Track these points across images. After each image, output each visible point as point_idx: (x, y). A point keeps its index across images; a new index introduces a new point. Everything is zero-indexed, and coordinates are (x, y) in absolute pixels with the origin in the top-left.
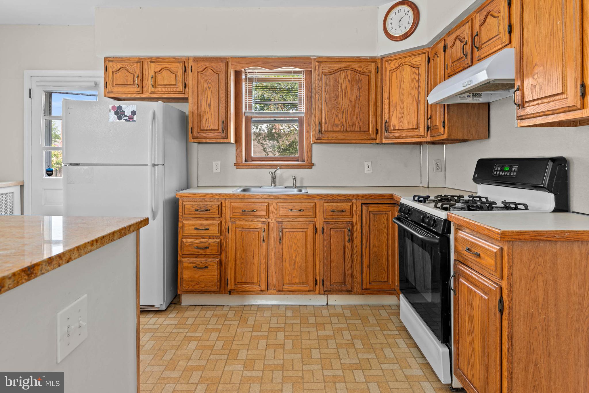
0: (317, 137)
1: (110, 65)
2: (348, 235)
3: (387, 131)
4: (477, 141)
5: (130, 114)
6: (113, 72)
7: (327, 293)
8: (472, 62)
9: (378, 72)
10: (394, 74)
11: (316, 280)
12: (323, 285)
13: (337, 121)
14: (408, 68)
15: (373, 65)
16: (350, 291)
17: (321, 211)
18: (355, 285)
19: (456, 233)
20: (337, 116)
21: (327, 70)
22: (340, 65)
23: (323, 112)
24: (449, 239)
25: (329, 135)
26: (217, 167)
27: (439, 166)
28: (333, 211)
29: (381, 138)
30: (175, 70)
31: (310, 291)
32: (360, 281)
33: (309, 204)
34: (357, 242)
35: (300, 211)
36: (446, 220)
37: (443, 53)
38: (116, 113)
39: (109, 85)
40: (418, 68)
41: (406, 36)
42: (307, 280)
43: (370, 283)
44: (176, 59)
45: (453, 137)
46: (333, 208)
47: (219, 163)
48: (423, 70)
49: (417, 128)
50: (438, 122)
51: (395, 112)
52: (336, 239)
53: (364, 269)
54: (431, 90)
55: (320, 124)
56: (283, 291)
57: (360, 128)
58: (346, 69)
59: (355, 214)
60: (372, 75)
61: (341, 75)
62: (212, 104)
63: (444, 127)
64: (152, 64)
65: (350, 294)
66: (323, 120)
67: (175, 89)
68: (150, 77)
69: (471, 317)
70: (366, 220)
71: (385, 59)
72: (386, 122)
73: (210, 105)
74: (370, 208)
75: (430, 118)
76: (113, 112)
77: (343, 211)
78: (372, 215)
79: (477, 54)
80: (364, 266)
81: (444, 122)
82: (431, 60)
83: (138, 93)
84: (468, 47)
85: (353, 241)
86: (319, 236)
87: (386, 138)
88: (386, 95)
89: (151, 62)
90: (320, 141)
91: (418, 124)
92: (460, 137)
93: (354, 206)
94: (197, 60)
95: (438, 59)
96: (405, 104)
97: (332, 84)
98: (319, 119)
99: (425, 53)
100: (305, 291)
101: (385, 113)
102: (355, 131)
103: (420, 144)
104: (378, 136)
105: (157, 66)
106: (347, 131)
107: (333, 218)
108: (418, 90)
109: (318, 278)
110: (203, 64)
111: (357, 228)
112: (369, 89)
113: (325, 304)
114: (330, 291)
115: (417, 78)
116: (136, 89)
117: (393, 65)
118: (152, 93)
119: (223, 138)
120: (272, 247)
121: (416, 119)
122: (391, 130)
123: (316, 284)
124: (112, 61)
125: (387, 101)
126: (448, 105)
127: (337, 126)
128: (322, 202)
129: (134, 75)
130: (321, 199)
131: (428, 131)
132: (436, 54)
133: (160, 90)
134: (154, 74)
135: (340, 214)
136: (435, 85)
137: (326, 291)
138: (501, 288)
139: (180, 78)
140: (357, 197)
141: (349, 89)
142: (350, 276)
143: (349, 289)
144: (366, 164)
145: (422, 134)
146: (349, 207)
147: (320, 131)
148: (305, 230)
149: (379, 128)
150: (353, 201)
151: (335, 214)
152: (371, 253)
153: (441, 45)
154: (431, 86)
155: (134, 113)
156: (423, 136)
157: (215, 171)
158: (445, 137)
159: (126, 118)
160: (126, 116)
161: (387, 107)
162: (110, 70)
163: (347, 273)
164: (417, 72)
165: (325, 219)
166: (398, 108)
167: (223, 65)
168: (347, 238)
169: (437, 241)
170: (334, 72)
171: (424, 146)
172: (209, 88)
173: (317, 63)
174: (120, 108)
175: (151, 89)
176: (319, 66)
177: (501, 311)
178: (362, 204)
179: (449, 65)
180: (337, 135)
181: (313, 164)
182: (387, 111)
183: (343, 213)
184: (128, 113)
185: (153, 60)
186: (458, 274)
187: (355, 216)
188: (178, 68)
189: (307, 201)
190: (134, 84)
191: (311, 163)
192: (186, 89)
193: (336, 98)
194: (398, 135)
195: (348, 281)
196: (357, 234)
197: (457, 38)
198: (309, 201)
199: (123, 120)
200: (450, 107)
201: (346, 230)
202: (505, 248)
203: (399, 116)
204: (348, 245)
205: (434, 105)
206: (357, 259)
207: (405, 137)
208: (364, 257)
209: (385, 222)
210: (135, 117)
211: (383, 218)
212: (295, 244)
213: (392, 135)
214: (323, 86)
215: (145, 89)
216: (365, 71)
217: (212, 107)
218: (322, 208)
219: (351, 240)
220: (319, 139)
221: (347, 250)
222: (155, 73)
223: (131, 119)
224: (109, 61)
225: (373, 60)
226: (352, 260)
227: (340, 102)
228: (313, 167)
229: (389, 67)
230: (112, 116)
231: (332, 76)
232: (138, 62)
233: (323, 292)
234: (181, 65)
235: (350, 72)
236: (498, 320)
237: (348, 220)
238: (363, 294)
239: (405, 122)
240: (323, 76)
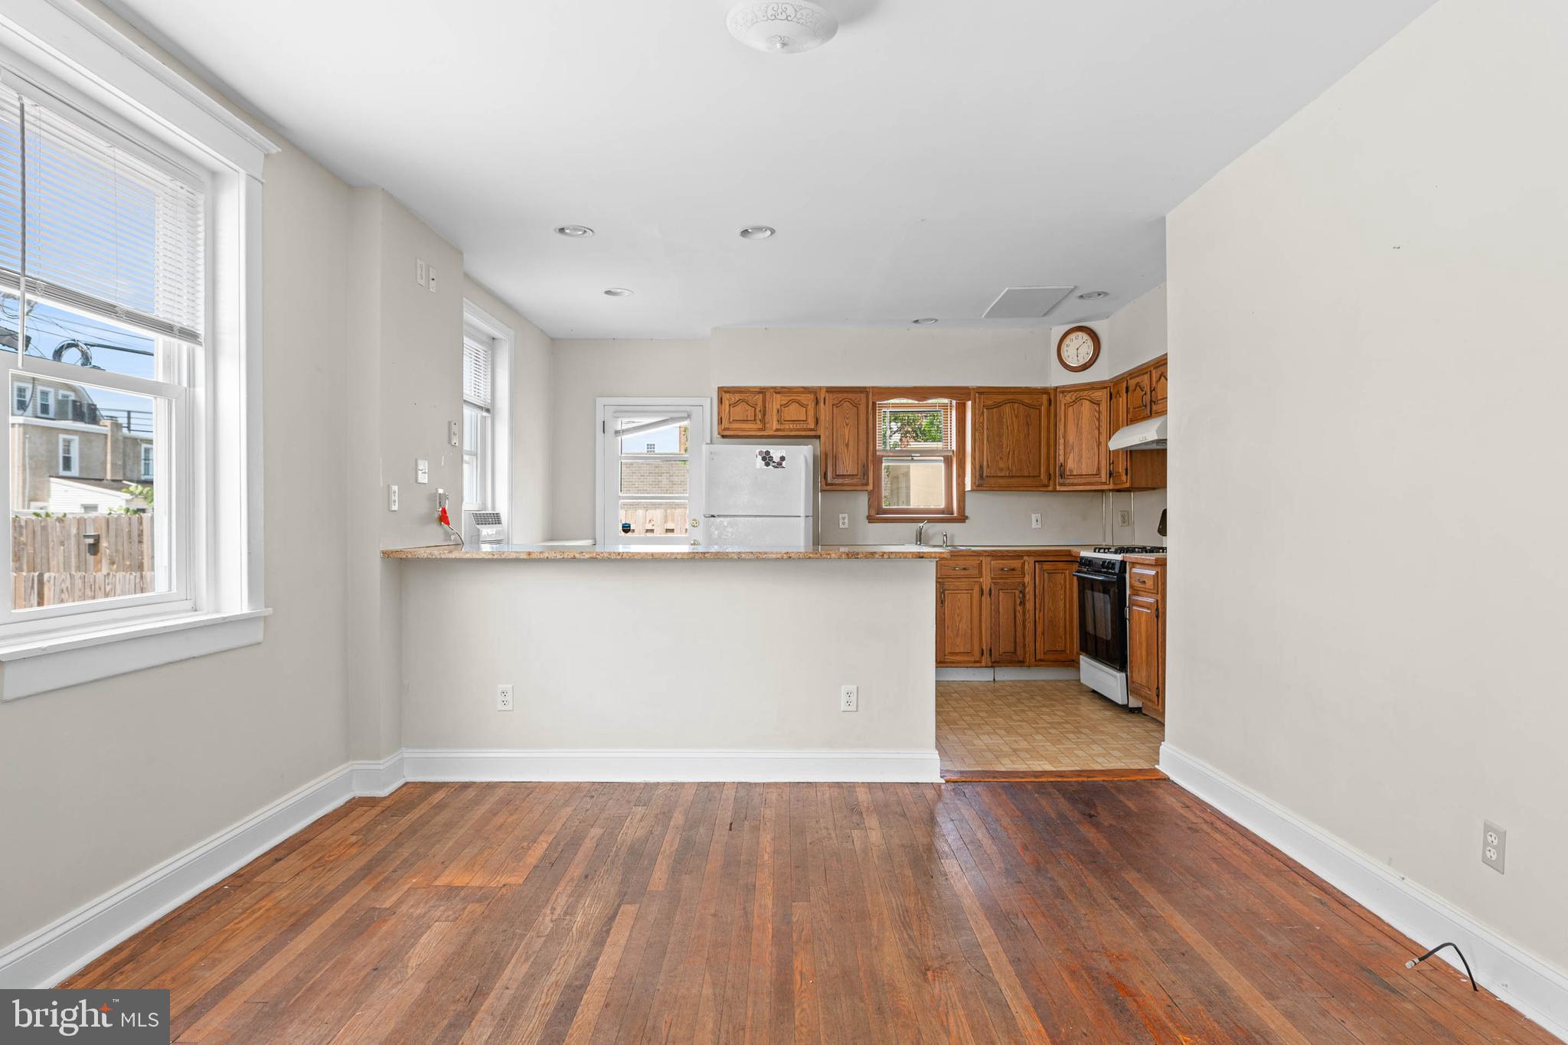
0: (977, 483)
1: (726, 396)
2: (1020, 598)
3: (1062, 476)
4: (1157, 491)
5: (779, 460)
6: (730, 405)
7: (995, 664)
8: (1151, 414)
9: (1050, 405)
10: (1071, 409)
11: (982, 651)
12: (991, 655)
13: (1001, 465)
14: (1086, 404)
15: (1045, 397)
16: (1021, 663)
17: (988, 570)
18: (1027, 655)
19: (1131, 569)
20: (1001, 458)
21: (990, 402)
22: (1005, 397)
23: (985, 453)
24: (1125, 578)
25: (992, 481)
26: (844, 521)
27: (1126, 519)
28: (1002, 569)
29: (1055, 485)
30: (805, 402)
31: (975, 662)
32: (1033, 651)
33: (975, 562)
34: (1029, 605)
35: (965, 569)
36: (1122, 561)
37: (1125, 395)
38: (764, 459)
39: (725, 422)
40: (1099, 404)
41: (1084, 367)
42: (972, 650)
43: (1044, 653)
44: (806, 390)
45: (1136, 485)
46: (1002, 566)
47: (846, 515)
48: (1104, 407)
49: (1098, 474)
50: (1121, 469)
51: (1072, 455)
52: (1005, 601)
53: (1037, 637)
54: (1114, 434)
55: (981, 467)
56: (945, 662)
57: (1029, 473)
58: (1012, 402)
59: (1026, 573)
60: (1043, 409)
61: (1007, 409)
62: (851, 444)
63: (1127, 474)
64: (778, 395)
65: (1021, 666)
66: (985, 463)
67: (805, 426)
68: (775, 411)
69: (1140, 633)
70: (1040, 581)
71: (1059, 390)
72: (1061, 465)
73: (847, 445)
74: (1044, 566)
75: (1113, 463)
76: (760, 458)
77: (1013, 570)
78: (1046, 574)
79: (1154, 407)
80: (1038, 634)
81: (1127, 469)
82: (1113, 397)
83: (760, 430)
84: (1147, 398)
85: (1025, 604)
86: (986, 599)
87: (1061, 485)
88: (1060, 433)
89: (776, 393)
90: (980, 488)
91: (1099, 469)
92: (1143, 485)
93: (1026, 564)
94: (831, 390)
95: (1121, 399)
96: (1084, 445)
97: (995, 419)
98: (979, 461)
99: (1106, 388)
100: (969, 662)
101: (1059, 455)
102: (1023, 476)
103: (1103, 491)
104: (1051, 483)
105: (783, 398)
106: (1012, 477)
107: (1002, 578)
108: (1099, 429)
109: (984, 648)
110: (839, 395)
111: (1029, 589)
112: (1040, 425)
113: (992, 679)
114: (998, 662)
115: (1097, 416)
116: (759, 425)
117: (1069, 398)
118: (777, 430)
119: (863, 481)
121: (1096, 462)
122: (1068, 476)
123: (982, 654)
124: (729, 392)
125: (1062, 441)
126: (1131, 451)
127: (1001, 470)
128: (989, 558)
129: (755, 409)
130: (988, 556)
131: (1110, 477)
132: (1118, 392)
133: (787, 427)
134: (779, 407)
135: (1010, 573)
136: (1117, 429)
137: (995, 662)
138: (1157, 601)
139: (811, 413)
140: (1029, 553)
141: (1016, 426)
142: (1022, 645)
143: (1021, 659)
144: (1034, 517)
145: (1104, 480)
146: (1020, 565)
147: (981, 476)
148: (970, 591)
149: (1052, 472)
150: (1025, 558)
151: (1004, 572)
152: (1046, 618)
153: (1124, 385)
154: (1113, 429)
155: (783, 459)
156: (1105, 483)
157: (841, 526)
158: (1128, 485)
159: (773, 464)
160: (774, 462)
161: (1061, 447)
162: (726, 403)
163: (1018, 640)
164: (1097, 408)
165: (992, 578)
166: (1076, 449)
167: (863, 396)
168: (1018, 601)
169: (1114, 580)
170: (998, 405)
171: (1107, 494)
172: (847, 425)
173: (977, 395)
174: (768, 453)
175: (775, 425)
176: (979, 397)
177: (1157, 617)
178: (1035, 562)
179: (1131, 410)
180: (1001, 481)
181: (967, 517)
182: (1062, 452)
183: (1014, 572)
184: (776, 459)
185: (778, 391)
186: (1134, 603)
187: (1027, 576)
188: (807, 400)
189: (972, 558)
190: (755, 420)
191: (964, 516)
192: (819, 424)
193: (1000, 436)
194: (1076, 481)
195: (1020, 651)
196: (1029, 596)
197: (1138, 384)
198: (975, 558)
199: (770, 467)
200: (1134, 454)
201: (1017, 592)
202: (1159, 570)
203: (1077, 459)
204: (1019, 608)
205: (1117, 452)
206: (1030, 625)
207: (1084, 484)
208: (1037, 624)
209: (1062, 582)
210: (784, 463)
211: (1059, 578)
212: (959, 608)
213: (1068, 481)
214: (985, 423)
215: (767, 425)
216: (1035, 403)
217: (851, 448)
218: (989, 566)
219: (1023, 603)
220: (979, 485)
221: (1018, 614)
222: (781, 405)
223: (779, 465)
224: (725, 392)
225: (1045, 391)
226: (1024, 627)
227: (1005, 441)
228: (967, 521)
229: (1064, 400)
230: (760, 463)
231: (995, 410)
232: (759, 393)
233: (990, 665)
234: (812, 396)
235: (1016, 405)
236: (1156, 624)
237: (1019, 580)
238: (1036, 666)
239: (1084, 466)
240: (985, 410)
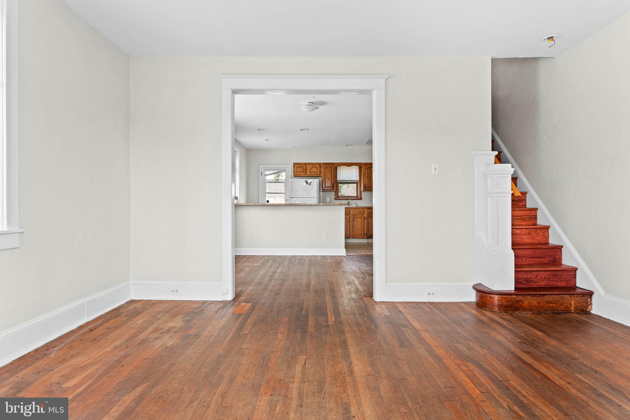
1: (296, 165)
6: (297, 168)
11: (365, 234)
12: (367, 235)
13: (370, 184)
17: (366, 212)
21: (367, 167)
23: (366, 181)
25: (368, 188)
30: (317, 167)
31: (363, 237)
33: (362, 210)
35: (360, 212)
38: (306, 182)
39: (295, 172)
42: (362, 234)
44: (318, 164)
46: (370, 212)
47: (328, 198)
55: (365, 185)
64: (310, 165)
66: (366, 184)
68: (309, 169)
73: (329, 179)
76: (305, 182)
86: (366, 220)
89: (309, 164)
94: (324, 164)
97: (369, 171)
100: (361, 237)
107: (370, 214)
110: (326, 165)
113: (367, 242)
116: (305, 173)
118: (309, 175)
119: (333, 189)
120: (351, 224)
128: (367, 209)
129: (303, 169)
133: (312, 174)
137: (368, 237)
139: (319, 170)
147: (365, 187)
148: (361, 218)
155: (311, 182)
157: (327, 201)
165: (367, 215)
167: (333, 165)
172: (328, 173)
173: (364, 165)
174: (307, 181)
175: (309, 173)
184: (309, 183)
185: (310, 164)
188: (318, 166)
190: (303, 172)
191: (361, 198)
192: (321, 173)
193: (370, 176)
199: (308, 185)
210: (311, 184)
212: (358, 222)
214: (366, 172)
215: (307, 173)
220: (365, 190)
222: (311, 168)
224: (295, 164)
230: (305, 183)
231: (369, 169)
232: (305, 164)
240: (366, 169)
